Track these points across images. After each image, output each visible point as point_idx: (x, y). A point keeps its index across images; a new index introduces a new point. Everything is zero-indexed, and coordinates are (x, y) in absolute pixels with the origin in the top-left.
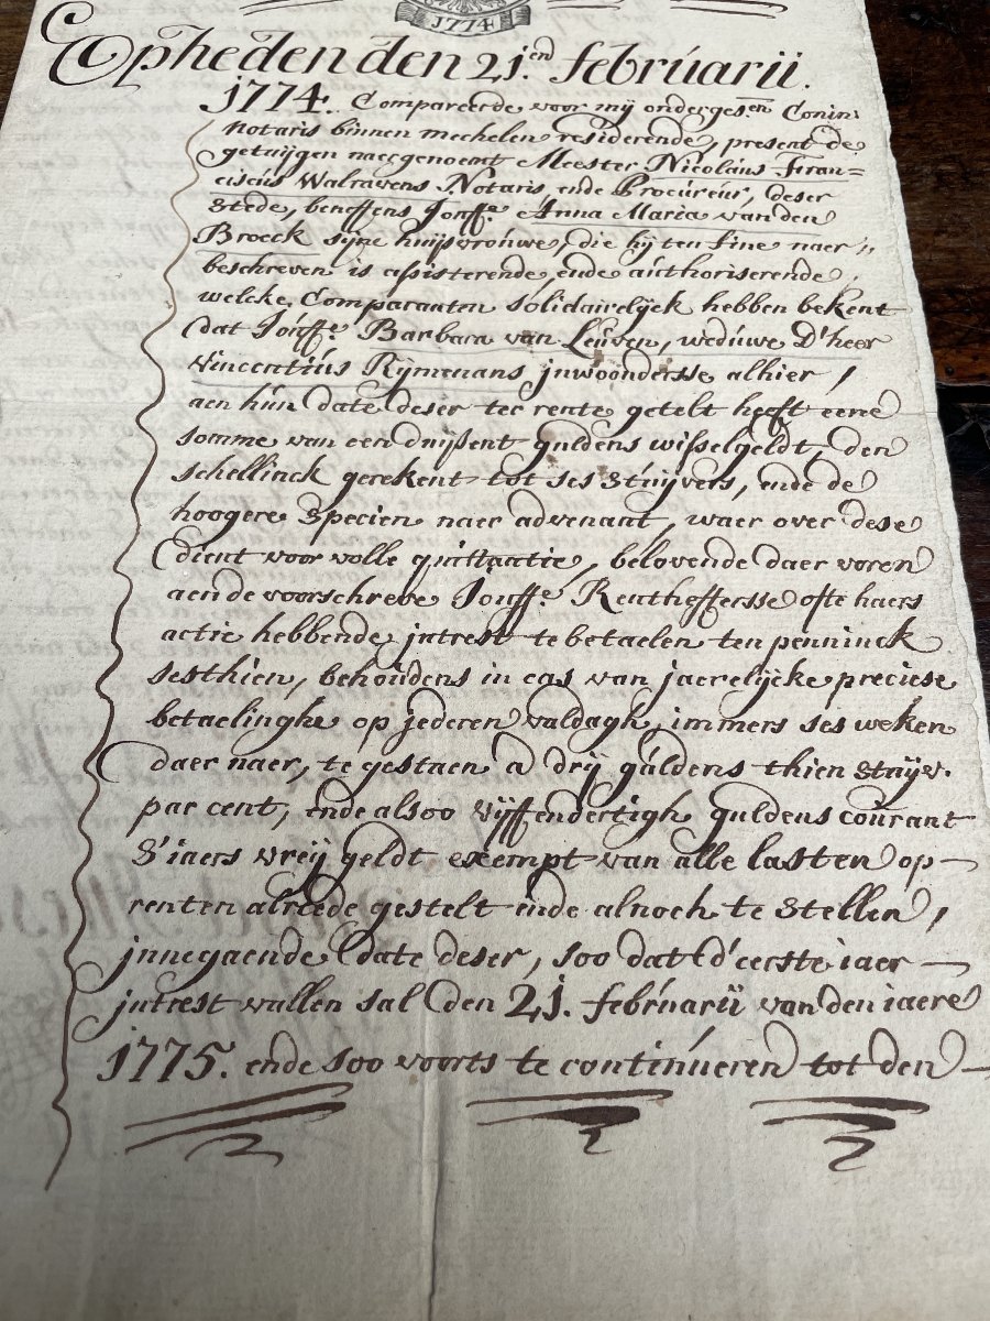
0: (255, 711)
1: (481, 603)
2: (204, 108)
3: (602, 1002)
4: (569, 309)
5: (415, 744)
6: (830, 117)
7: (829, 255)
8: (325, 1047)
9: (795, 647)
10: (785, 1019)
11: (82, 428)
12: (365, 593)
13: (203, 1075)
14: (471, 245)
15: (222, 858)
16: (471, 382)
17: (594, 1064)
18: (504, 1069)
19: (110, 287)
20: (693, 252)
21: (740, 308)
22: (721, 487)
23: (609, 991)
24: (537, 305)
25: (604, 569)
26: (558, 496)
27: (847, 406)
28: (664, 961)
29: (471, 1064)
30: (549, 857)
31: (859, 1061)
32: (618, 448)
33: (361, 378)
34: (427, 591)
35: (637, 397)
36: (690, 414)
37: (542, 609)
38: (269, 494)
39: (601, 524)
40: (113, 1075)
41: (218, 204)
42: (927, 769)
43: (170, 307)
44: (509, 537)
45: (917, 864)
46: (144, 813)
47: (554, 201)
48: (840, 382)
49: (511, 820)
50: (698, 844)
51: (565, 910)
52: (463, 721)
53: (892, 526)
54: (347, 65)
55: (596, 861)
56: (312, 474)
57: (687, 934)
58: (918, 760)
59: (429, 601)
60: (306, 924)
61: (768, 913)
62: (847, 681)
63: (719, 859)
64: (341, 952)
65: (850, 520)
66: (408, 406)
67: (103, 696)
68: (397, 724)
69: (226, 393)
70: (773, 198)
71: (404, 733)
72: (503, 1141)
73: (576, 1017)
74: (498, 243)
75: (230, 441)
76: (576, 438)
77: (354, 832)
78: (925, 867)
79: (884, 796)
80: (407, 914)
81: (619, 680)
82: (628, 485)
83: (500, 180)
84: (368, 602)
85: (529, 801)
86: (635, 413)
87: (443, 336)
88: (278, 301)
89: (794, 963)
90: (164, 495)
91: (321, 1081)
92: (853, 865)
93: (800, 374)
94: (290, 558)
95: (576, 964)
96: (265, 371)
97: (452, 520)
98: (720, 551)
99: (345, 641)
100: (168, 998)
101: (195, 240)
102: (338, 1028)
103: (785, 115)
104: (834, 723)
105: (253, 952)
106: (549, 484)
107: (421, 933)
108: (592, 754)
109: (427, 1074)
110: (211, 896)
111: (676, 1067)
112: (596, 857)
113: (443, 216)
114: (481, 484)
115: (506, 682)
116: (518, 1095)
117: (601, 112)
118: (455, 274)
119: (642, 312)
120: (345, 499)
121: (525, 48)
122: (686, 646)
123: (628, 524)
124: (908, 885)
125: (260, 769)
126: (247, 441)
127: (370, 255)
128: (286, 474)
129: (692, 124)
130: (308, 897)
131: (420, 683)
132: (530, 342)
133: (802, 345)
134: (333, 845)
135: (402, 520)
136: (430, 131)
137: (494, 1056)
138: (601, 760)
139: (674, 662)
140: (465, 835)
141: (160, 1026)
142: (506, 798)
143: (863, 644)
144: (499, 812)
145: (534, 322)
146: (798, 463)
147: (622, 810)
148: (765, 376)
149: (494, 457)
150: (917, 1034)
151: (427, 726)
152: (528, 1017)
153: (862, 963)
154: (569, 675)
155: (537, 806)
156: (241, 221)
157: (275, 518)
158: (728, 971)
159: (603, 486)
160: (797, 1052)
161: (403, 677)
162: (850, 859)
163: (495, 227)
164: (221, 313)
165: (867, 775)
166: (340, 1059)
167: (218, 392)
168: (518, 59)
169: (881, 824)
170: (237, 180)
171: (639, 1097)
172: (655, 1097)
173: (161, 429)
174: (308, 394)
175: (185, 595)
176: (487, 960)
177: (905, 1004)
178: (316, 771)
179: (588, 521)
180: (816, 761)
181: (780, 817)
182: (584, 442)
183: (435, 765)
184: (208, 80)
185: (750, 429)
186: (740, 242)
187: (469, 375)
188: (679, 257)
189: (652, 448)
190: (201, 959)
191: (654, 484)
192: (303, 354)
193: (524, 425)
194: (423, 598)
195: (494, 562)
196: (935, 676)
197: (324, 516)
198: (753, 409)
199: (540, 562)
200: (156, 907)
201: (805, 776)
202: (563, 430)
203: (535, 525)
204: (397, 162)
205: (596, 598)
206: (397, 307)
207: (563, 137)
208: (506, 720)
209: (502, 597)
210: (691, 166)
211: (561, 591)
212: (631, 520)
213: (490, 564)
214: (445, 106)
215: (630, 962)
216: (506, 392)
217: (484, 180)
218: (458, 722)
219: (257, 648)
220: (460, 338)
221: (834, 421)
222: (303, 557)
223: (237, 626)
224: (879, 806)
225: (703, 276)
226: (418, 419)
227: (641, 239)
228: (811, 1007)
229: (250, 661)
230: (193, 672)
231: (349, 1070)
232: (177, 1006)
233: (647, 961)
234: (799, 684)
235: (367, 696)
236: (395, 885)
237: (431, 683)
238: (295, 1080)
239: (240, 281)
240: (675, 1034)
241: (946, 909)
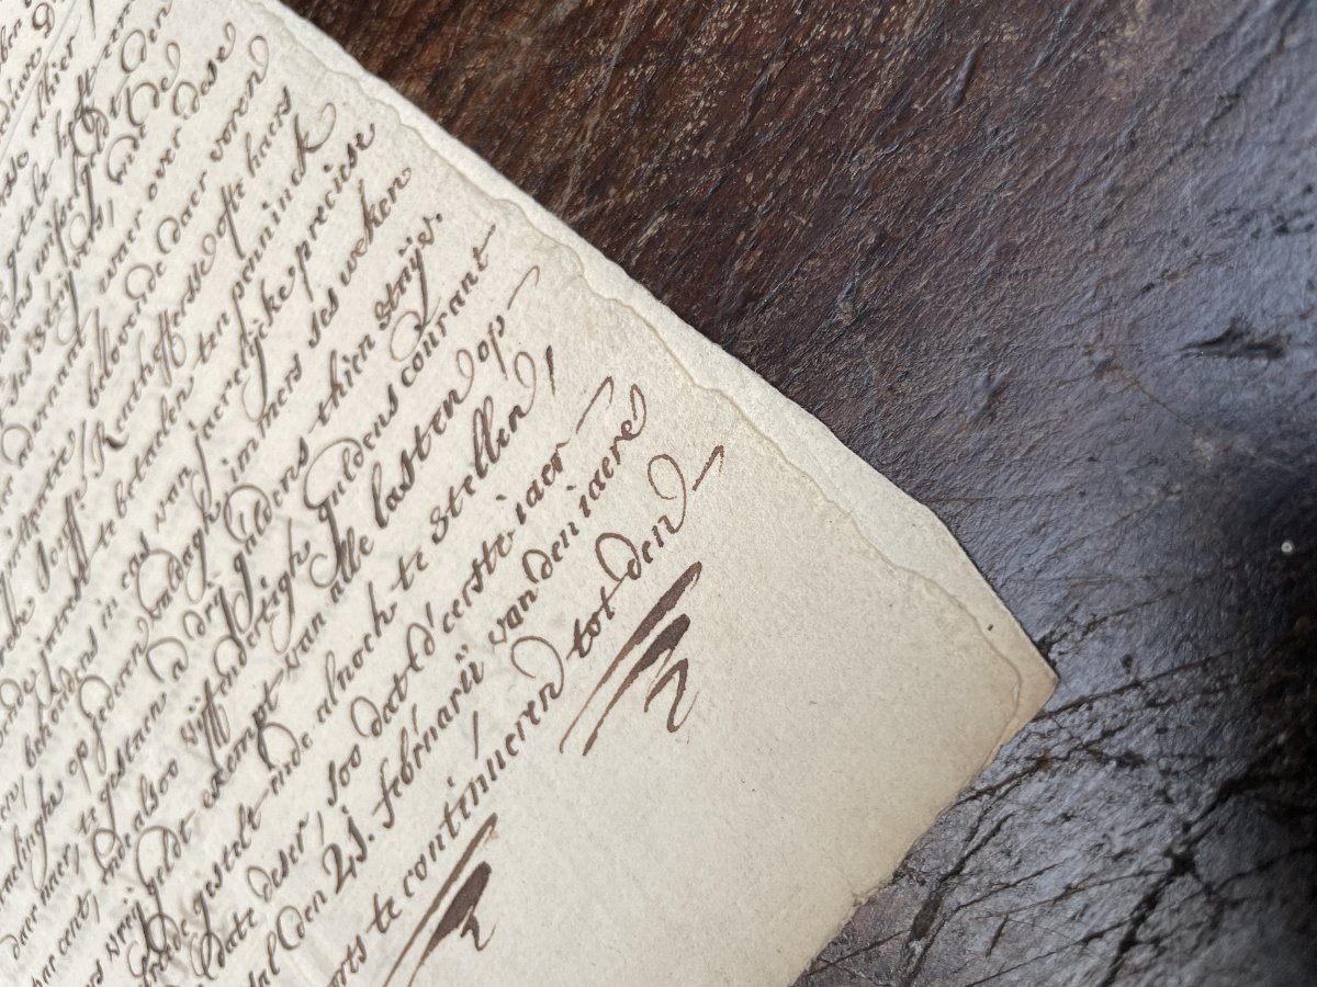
0: (21, 840)
1: (54, 563)
3: (386, 795)
5: (113, 738)
9: (248, 281)
10: (521, 631)
17: (422, 860)
18: (373, 940)
22: (98, 229)
23: (382, 779)
25: (92, 417)
26: (24, 404)
27: (114, 23)
28: (395, 699)
29: (351, 964)
30: (255, 715)
31: (607, 595)
32: (23, 306)
34: (23, 603)
36: (38, 203)
37: (86, 510)
39: (61, 383)
42: (423, 239)
44: (25, 483)
45: (493, 339)
49: (208, 719)
50: (332, 560)
51: (300, 747)
52: (121, 676)
53: (217, 63)
55: (285, 674)
57: (388, 654)
58: (409, 240)
59: (29, 609)
60: (172, 974)
61: (429, 549)
62: (304, 251)
63: (356, 552)
64: (206, 971)
65: (189, 110)
68: (90, 737)
71: (99, 740)
73: (379, 833)
77: (137, 862)
78: (501, 333)
79: (415, 314)
80: (216, 886)
81: (173, 495)
82: (49, 325)
85: (206, 685)
86: (12, 261)
92: (449, 413)
95: (344, 784)
98: (138, 281)
99: (15, 714)
104: (327, 304)
106: (12, 403)
107: (236, 894)
108: (209, 586)
111: (479, 788)
112: (282, 671)
115: (116, 605)
116: (398, 954)
122: (185, 398)
123: (74, 356)
124: (503, 370)
125: (56, 882)
130: (156, 950)
131: (76, 684)
134: (135, 888)
137: (358, 939)
138: (218, 582)
139: (190, 424)
140: (195, 773)
142: (193, 703)
143: (286, 201)
146: (123, 123)
147: (264, 605)
148: (51, 93)
150: (628, 506)
151: (106, 713)
152: (350, 876)
153: (533, 495)
154: (143, 540)
155: (214, 682)
158: (445, 645)
159: (38, 351)
160: (555, 651)
161: (64, 695)
162: (442, 410)
165: (388, 314)
169: (435, 344)
171: (477, 850)
172: (487, 835)
176: (289, 860)
177: (595, 488)
178: (82, 841)
179: (52, 393)
180: (345, 359)
181: (364, 449)
183: (135, 738)
185: (76, 151)
189: (39, 271)
191: (62, 296)
194: (25, 612)
195: (34, 518)
196: (353, 143)
198: (66, 131)
199: (55, 474)
201: (350, 384)
203: (30, 449)
205: (106, 448)
208: (138, 637)
209: (59, 540)
211: (83, 477)
212: (73, 349)
213: (33, 523)
215: (376, 733)
218: (119, 682)
221: (116, 49)
224: (419, 328)
228: (529, 593)
233: (385, 715)
234: (278, 309)
235: (59, 740)
236: (191, 873)
237: (81, 675)
240: (452, 757)
241: (549, 350)
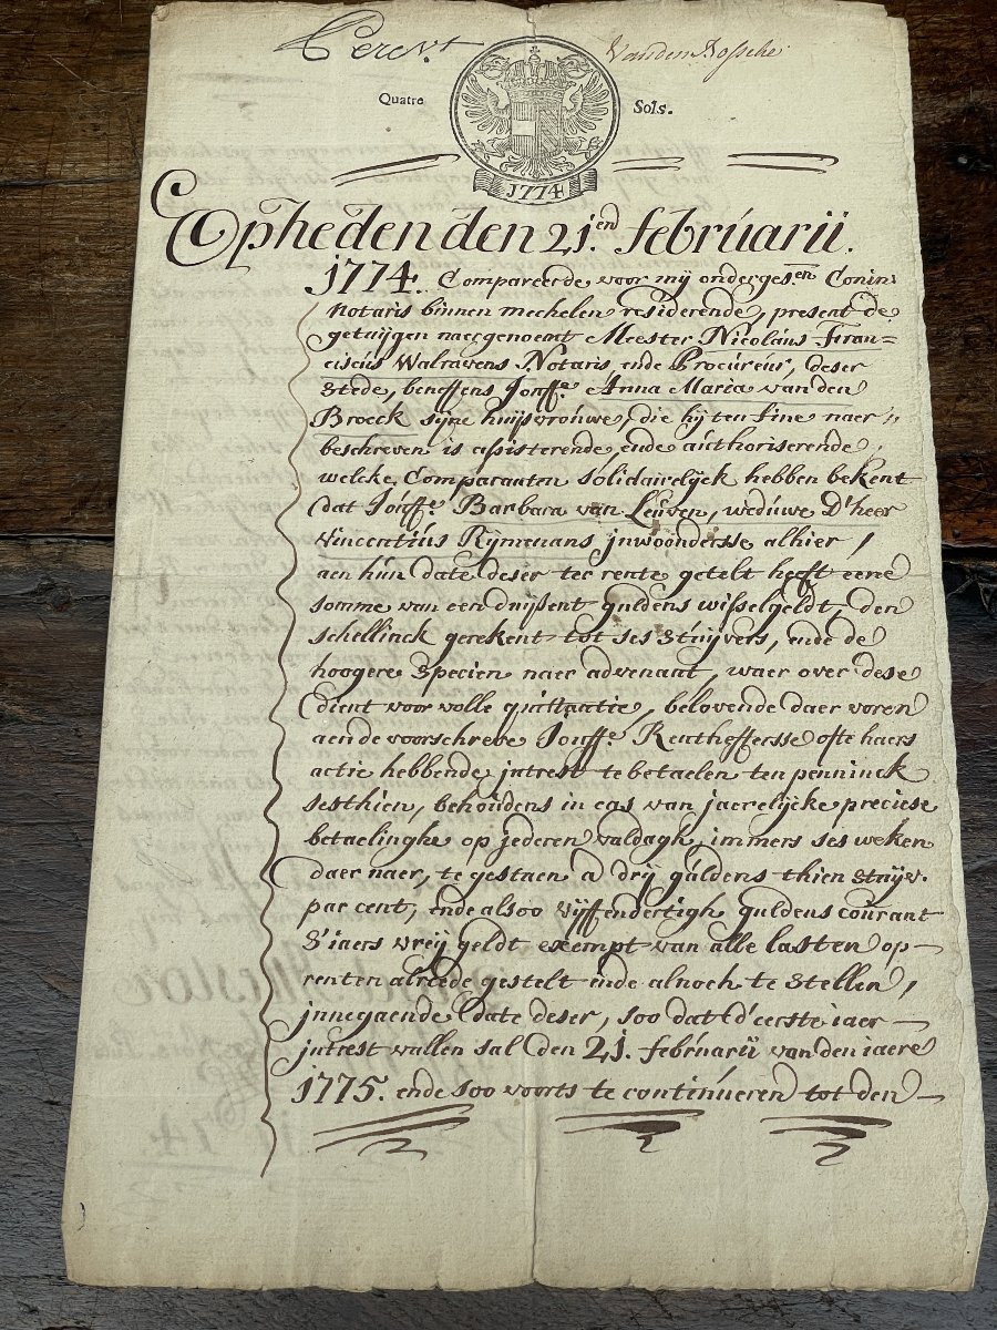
0: (386, 832)
1: (560, 743)
2: (309, 290)
3: (654, 1049)
4: (631, 481)
5: (510, 858)
6: (869, 283)
7: (858, 426)
8: (453, 1079)
9: (811, 778)
10: (789, 1061)
11: (233, 599)
12: (467, 736)
13: (366, 1099)
14: (547, 421)
15: (368, 945)
16: (549, 551)
17: (648, 1092)
18: (582, 1096)
19: (245, 471)
20: (739, 425)
21: (778, 479)
22: (757, 643)
23: (659, 1041)
24: (604, 478)
25: (660, 715)
26: (622, 651)
27: (865, 570)
28: (700, 1020)
29: (559, 1092)
30: (614, 944)
31: (842, 1091)
32: (672, 609)
33: (457, 550)
34: (517, 735)
35: (688, 563)
36: (733, 578)
37: (609, 748)
38: (387, 654)
39: (657, 675)
40: (303, 1099)
41: (329, 388)
42: (909, 875)
43: (296, 488)
44: (582, 686)
45: (895, 949)
46: (308, 911)
47: (619, 376)
48: (860, 547)
49: (585, 916)
50: (729, 933)
51: (626, 983)
52: (547, 839)
53: (896, 674)
54: (432, 241)
55: (651, 947)
56: (420, 636)
57: (718, 1000)
58: (903, 868)
59: (518, 742)
60: (434, 992)
61: (779, 985)
62: (851, 805)
63: (744, 945)
64: (461, 1013)
65: (861, 670)
66: (496, 573)
67: (270, 821)
68: (496, 842)
69: (346, 564)
70: (811, 370)
71: (501, 849)
72: (582, 1144)
73: (635, 1059)
74: (570, 419)
75: (353, 608)
76: (637, 600)
77: (466, 926)
78: (901, 951)
79: (874, 897)
80: (509, 986)
81: (671, 806)
82: (679, 641)
83: (571, 357)
84: (470, 744)
85: (600, 902)
86: (687, 577)
87: (525, 509)
88: (385, 481)
89: (798, 1021)
90: (304, 656)
91: (451, 1103)
92: (847, 950)
93: (826, 540)
94: (407, 708)
95: (635, 1022)
96: (378, 545)
97: (535, 673)
98: (754, 698)
99: (453, 776)
100: (338, 1045)
101: (312, 424)
102: (461, 1066)
103: (828, 282)
104: (839, 839)
105: (396, 1013)
106: (614, 641)
107: (519, 999)
108: (649, 866)
109: (526, 1098)
110: (363, 972)
111: (707, 1094)
112: (650, 944)
113: (522, 393)
114: (559, 641)
115: (581, 808)
116: (593, 1113)
117: (661, 285)
118: (533, 449)
119: (693, 484)
120: (448, 657)
121: (592, 216)
122: (724, 778)
123: (679, 676)
124: (888, 965)
125: (392, 878)
126: (367, 607)
127: (461, 435)
128: (399, 636)
129: (743, 293)
130: (435, 974)
131: (513, 810)
132: (598, 514)
133: (829, 514)
134: (451, 935)
135: (495, 674)
136: (508, 308)
137: (575, 1086)
138: (655, 870)
139: (715, 791)
140: (551, 927)
141: (334, 1065)
142: (582, 900)
143: (865, 775)
144: (577, 910)
145: (601, 494)
146: (820, 620)
147: (671, 909)
148: (797, 542)
149: (569, 617)
150: (885, 1072)
151: (519, 844)
152: (600, 1059)
153: (849, 1021)
154: (631, 802)
155: (606, 905)
156: (351, 404)
157: (393, 674)
158: (748, 1027)
159: (659, 642)
160: (797, 1085)
161: (499, 805)
162: (845, 944)
163: (567, 403)
164: (339, 493)
165: (862, 881)
166: (464, 1088)
167: (340, 565)
168: (586, 229)
169: (870, 918)
170: (342, 364)
171: (681, 1115)
172: (691, 1115)
173: (296, 598)
174: (414, 564)
175: (326, 740)
176: (569, 1019)
177: (878, 1051)
178: (435, 880)
179: (647, 672)
180: (823, 870)
181: (793, 913)
182: (643, 604)
183: (526, 874)
184: (308, 260)
185: (782, 591)
186: (780, 414)
187: (547, 544)
188: (726, 431)
189: (700, 609)
190: (359, 1018)
191: (701, 640)
192: (408, 529)
193: (593, 589)
194: (513, 740)
195: (570, 709)
196: (921, 801)
197: (432, 671)
198: (786, 572)
199: (607, 708)
200: (323, 981)
201: (814, 882)
202: (626, 593)
203: (603, 676)
204: (481, 342)
205: (653, 738)
206: (485, 483)
207: (627, 311)
208: (581, 839)
209: (577, 738)
210: (740, 338)
211: (625, 733)
212: (682, 671)
213: (567, 710)
214: (521, 282)
215: (675, 1022)
216: (578, 558)
217: (557, 357)
218: (543, 840)
219: (384, 782)
220: (539, 510)
221: (853, 582)
222: (417, 706)
223: (369, 765)
224: (870, 904)
225: (746, 448)
226: (505, 585)
227: (694, 414)
228: (808, 1053)
229: (380, 792)
230: (337, 802)
231: (471, 1095)
232: (344, 1051)
233: (688, 1019)
234: (813, 808)
235: (471, 820)
236: (499, 965)
237: (521, 810)
238: (432, 1102)
239: (351, 463)
240: (707, 1071)
241: (915, 982)
